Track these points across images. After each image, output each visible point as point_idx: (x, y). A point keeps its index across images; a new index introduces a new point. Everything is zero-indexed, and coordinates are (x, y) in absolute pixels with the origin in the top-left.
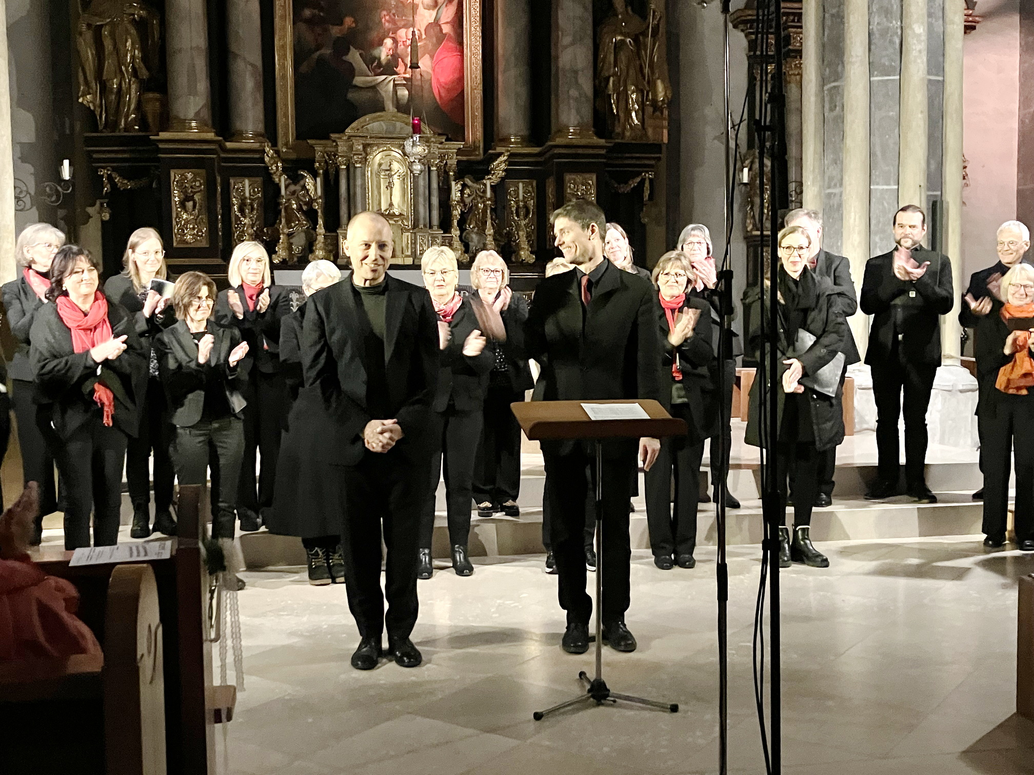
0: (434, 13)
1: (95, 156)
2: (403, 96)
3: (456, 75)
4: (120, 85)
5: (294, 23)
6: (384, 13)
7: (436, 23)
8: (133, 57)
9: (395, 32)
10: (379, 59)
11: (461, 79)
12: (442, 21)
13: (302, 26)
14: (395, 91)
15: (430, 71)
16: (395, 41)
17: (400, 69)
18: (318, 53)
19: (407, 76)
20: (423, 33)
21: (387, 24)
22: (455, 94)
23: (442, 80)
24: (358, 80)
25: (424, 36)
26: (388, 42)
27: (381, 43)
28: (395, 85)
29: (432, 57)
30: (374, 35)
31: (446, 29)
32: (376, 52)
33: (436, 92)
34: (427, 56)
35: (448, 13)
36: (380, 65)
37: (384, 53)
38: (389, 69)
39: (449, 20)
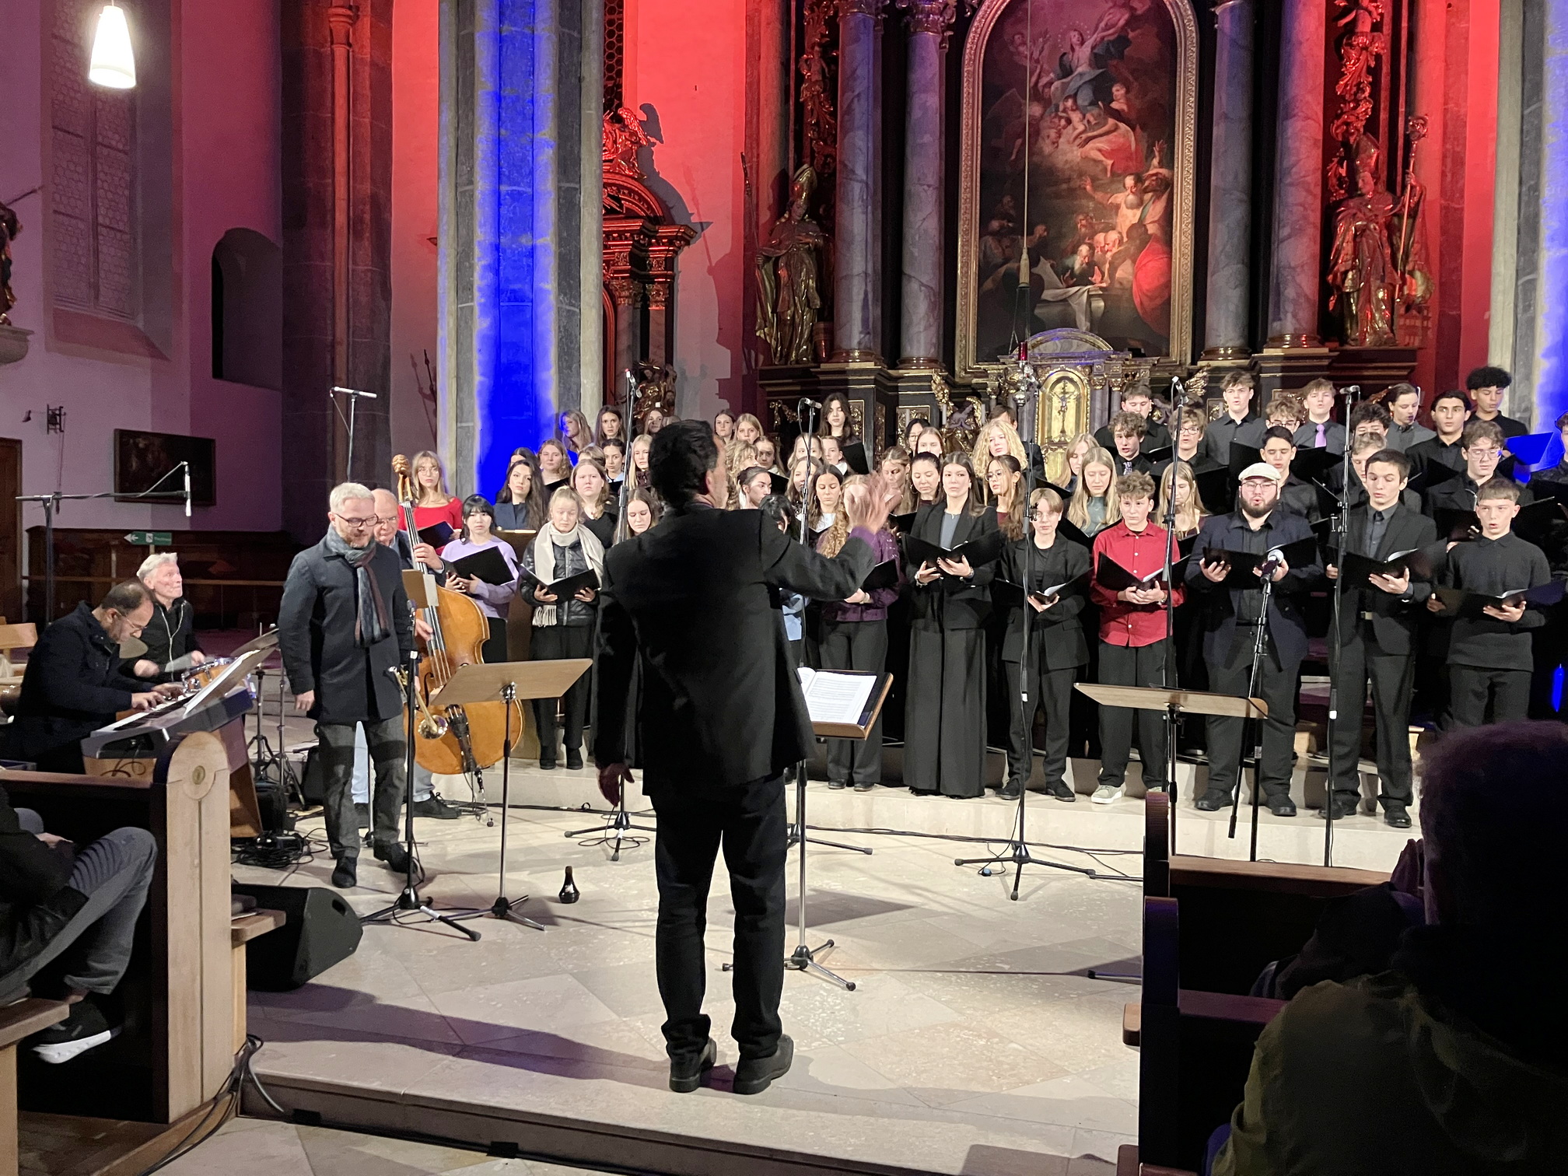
0: (1138, 213)
1: (768, 389)
2: (1099, 307)
3: (1163, 280)
4: (793, 317)
5: (980, 237)
6: (1081, 217)
7: (1141, 222)
8: (807, 286)
9: (1092, 238)
10: (1073, 268)
11: (1168, 285)
12: (1148, 220)
13: (989, 239)
14: (1089, 303)
15: (1131, 278)
16: (1092, 248)
17: (1097, 278)
18: (1005, 267)
19: (1104, 285)
20: (1125, 235)
21: (1083, 230)
22: (1158, 301)
23: (1145, 287)
24: (1048, 294)
25: (1125, 239)
26: (1084, 249)
27: (1074, 251)
28: (1090, 297)
29: (1134, 262)
30: (1067, 243)
31: (1152, 229)
32: (1068, 262)
33: (1137, 301)
34: (1128, 262)
35: (1156, 210)
36: (1072, 275)
37: (1078, 262)
38: (1084, 278)
39: (1156, 219)
